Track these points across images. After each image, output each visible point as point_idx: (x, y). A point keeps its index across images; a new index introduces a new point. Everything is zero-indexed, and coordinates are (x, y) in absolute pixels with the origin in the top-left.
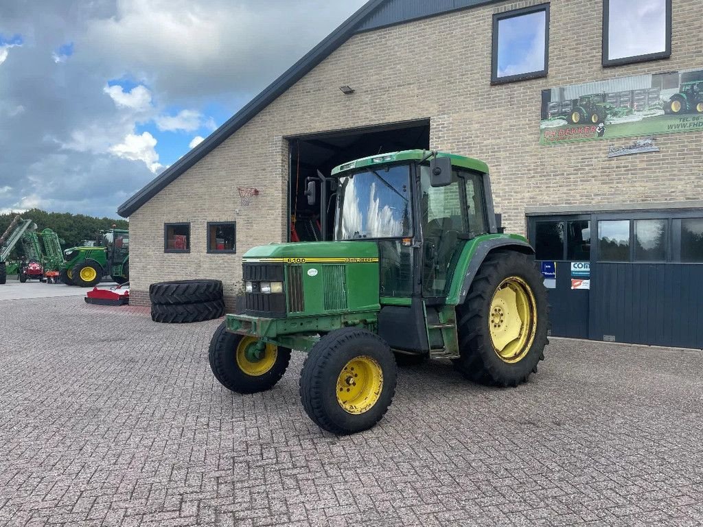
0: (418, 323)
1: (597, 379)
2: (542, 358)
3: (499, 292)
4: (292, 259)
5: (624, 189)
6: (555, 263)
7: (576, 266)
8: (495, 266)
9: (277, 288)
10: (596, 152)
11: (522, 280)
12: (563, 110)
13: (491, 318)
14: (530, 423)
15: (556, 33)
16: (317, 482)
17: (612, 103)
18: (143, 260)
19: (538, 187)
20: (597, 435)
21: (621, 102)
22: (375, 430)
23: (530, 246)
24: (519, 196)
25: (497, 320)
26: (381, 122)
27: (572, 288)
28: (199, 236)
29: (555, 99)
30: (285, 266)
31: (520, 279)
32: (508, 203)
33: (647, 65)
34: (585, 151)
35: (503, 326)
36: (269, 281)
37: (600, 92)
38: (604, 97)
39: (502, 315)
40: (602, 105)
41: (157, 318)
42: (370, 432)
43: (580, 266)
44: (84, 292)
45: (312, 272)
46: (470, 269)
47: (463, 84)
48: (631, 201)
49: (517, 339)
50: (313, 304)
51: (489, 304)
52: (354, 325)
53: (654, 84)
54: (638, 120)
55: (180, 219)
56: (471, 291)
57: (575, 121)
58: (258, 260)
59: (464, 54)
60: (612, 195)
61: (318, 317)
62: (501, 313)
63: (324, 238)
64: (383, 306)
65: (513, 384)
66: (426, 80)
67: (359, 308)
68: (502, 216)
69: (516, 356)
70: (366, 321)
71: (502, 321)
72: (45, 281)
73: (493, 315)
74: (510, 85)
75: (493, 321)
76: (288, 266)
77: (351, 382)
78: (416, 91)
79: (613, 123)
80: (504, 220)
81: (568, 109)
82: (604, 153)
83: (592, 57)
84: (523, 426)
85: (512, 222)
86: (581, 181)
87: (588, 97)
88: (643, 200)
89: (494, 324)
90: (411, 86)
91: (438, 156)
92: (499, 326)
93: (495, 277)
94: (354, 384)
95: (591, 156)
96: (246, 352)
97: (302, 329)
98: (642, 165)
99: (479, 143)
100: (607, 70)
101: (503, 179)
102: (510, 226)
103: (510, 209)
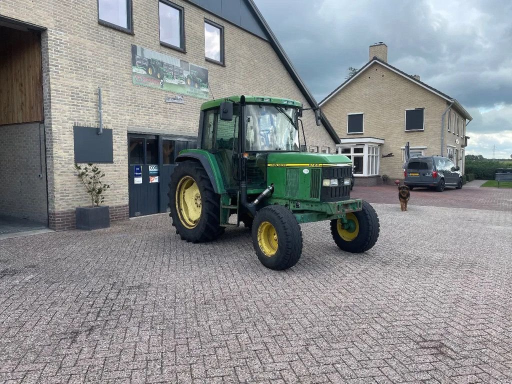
5: (173, 123)
6: (141, 167)
7: (151, 168)
10: (160, 97)
12: (144, 64)
15: (136, 7)
17: (166, 69)
19: (133, 113)
21: (169, 70)
24: (123, 118)
27: (150, 182)
29: (139, 53)
32: (116, 122)
33: (178, 53)
34: (156, 95)
37: (160, 60)
40: (162, 68)
43: (153, 168)
53: (181, 66)
54: (176, 83)
57: (150, 74)
60: (168, 125)
68: (113, 131)
74: (111, 30)
79: (167, 81)
80: (114, 134)
81: (147, 64)
82: (164, 99)
85: (119, 136)
86: (155, 114)
87: (155, 60)
95: (158, 99)
98: (179, 110)
99: (92, 68)
100: (162, 48)
101: (112, 102)
102: (119, 139)
103: (118, 126)
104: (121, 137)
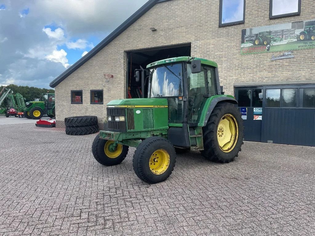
0: (185, 135)
1: (265, 159)
2: (240, 150)
3: (222, 121)
4: (129, 106)
5: (278, 75)
6: (247, 108)
7: (256, 109)
8: (220, 109)
9: (122, 119)
10: (266, 58)
11: (232, 116)
12: (252, 39)
13: (218, 132)
14: (234, 178)
15: (248, 3)
16: (141, 204)
17: (273, 35)
18: (62, 107)
19: (240, 74)
20: (264, 183)
21: (278, 35)
22: (166, 182)
23: (236, 100)
24: (231, 78)
25: (220, 134)
26: (169, 44)
27: (254, 119)
28: (87, 97)
29: (248, 33)
30: (126, 109)
31: (231, 115)
32: (226, 81)
33: (290, 18)
34: (261, 57)
35: (223, 136)
36: (119, 116)
37: (268, 31)
38: (270, 33)
39: (223, 131)
40: (269, 36)
41: (68, 133)
42: (164, 182)
43: (258, 109)
44: (35, 121)
45: (138, 112)
46: (209, 111)
47: (206, 27)
48: (281, 80)
49: (230, 142)
50: (139, 126)
51: (217, 126)
52: (157, 135)
53: (292, 27)
54: (285, 43)
55: (78, 89)
56: (209, 121)
57: (256, 44)
58: (114, 107)
59: (207, 13)
60: (273, 77)
61: (140, 132)
62: (222, 130)
63: (143, 96)
64: (170, 127)
65: (227, 162)
66: (189, 25)
67: (159, 128)
68: (223, 87)
69: (229, 149)
70: (162, 134)
71: (223, 134)
72: (17, 117)
73: (219, 131)
74: (228, 27)
75: (219, 134)
76: (127, 109)
77: (156, 160)
78: (185, 30)
79: (274, 44)
80: (224, 89)
81: (254, 39)
82: (269, 59)
83: (265, 14)
84: (231, 180)
85: (227, 90)
86: (259, 71)
87: (263, 33)
88: (286, 80)
89: (219, 135)
90: (183, 28)
91: (194, 59)
92: (221, 136)
93: (220, 114)
94: (157, 161)
95: (264, 60)
96: (109, 148)
97: (134, 137)
98: (287, 64)
99: (213, 54)
100: (271, 21)
101: (224, 70)
102: (227, 91)
103: (227, 84)
104: (229, 90)
